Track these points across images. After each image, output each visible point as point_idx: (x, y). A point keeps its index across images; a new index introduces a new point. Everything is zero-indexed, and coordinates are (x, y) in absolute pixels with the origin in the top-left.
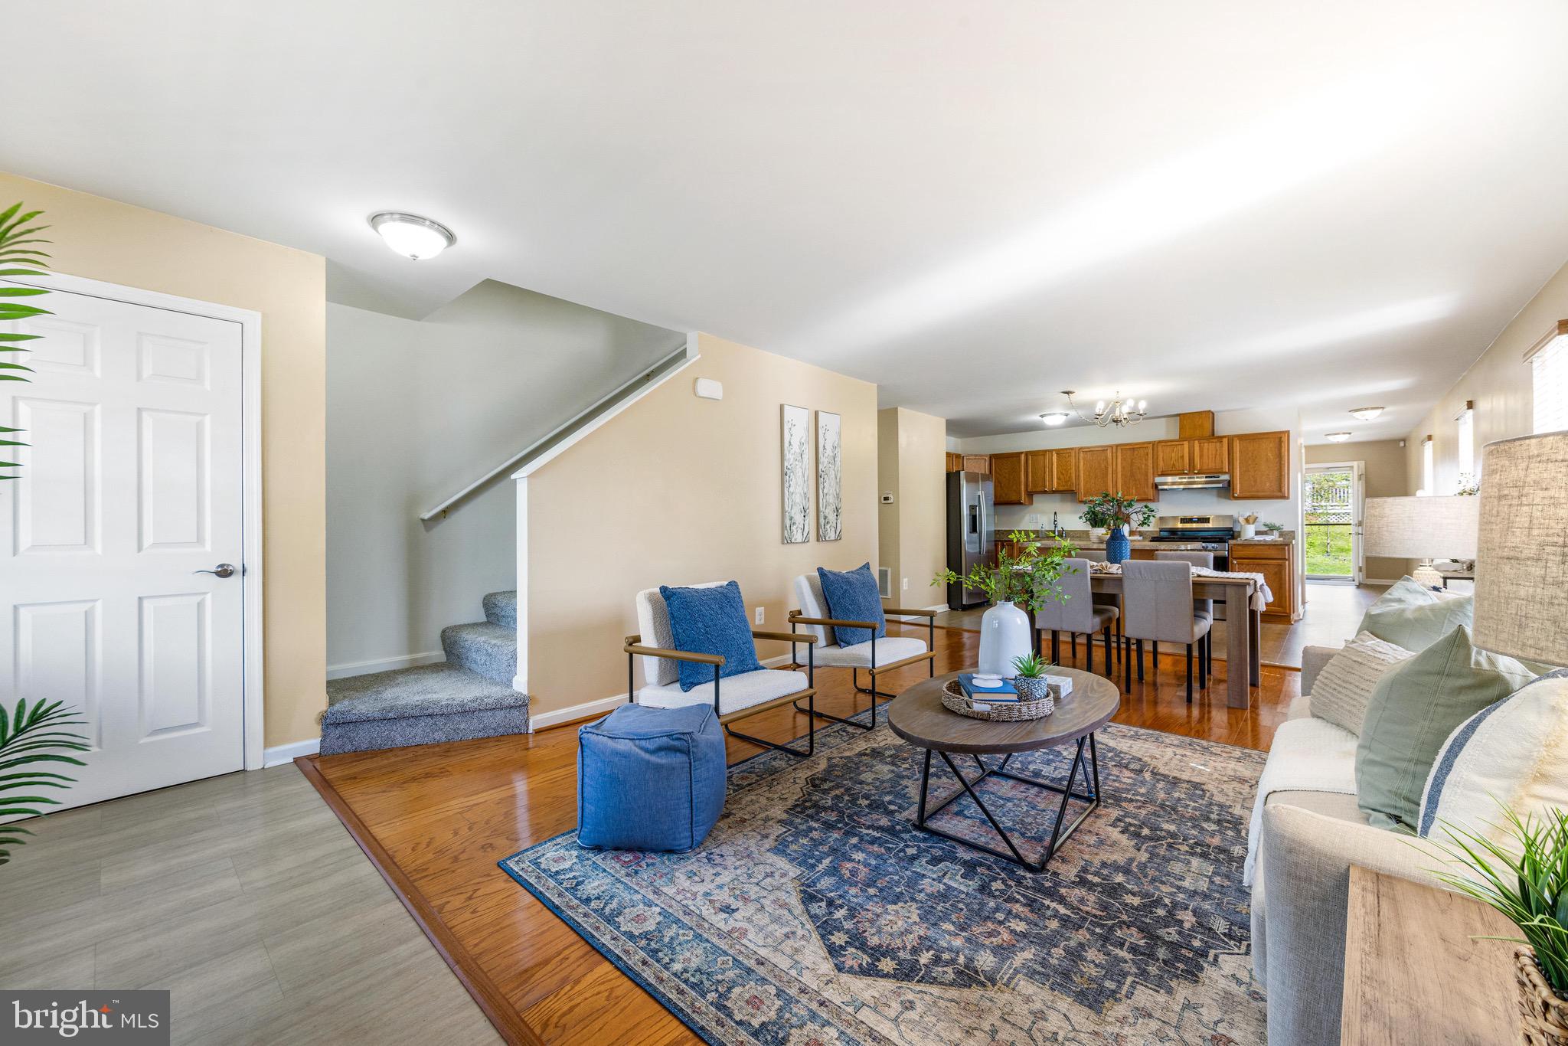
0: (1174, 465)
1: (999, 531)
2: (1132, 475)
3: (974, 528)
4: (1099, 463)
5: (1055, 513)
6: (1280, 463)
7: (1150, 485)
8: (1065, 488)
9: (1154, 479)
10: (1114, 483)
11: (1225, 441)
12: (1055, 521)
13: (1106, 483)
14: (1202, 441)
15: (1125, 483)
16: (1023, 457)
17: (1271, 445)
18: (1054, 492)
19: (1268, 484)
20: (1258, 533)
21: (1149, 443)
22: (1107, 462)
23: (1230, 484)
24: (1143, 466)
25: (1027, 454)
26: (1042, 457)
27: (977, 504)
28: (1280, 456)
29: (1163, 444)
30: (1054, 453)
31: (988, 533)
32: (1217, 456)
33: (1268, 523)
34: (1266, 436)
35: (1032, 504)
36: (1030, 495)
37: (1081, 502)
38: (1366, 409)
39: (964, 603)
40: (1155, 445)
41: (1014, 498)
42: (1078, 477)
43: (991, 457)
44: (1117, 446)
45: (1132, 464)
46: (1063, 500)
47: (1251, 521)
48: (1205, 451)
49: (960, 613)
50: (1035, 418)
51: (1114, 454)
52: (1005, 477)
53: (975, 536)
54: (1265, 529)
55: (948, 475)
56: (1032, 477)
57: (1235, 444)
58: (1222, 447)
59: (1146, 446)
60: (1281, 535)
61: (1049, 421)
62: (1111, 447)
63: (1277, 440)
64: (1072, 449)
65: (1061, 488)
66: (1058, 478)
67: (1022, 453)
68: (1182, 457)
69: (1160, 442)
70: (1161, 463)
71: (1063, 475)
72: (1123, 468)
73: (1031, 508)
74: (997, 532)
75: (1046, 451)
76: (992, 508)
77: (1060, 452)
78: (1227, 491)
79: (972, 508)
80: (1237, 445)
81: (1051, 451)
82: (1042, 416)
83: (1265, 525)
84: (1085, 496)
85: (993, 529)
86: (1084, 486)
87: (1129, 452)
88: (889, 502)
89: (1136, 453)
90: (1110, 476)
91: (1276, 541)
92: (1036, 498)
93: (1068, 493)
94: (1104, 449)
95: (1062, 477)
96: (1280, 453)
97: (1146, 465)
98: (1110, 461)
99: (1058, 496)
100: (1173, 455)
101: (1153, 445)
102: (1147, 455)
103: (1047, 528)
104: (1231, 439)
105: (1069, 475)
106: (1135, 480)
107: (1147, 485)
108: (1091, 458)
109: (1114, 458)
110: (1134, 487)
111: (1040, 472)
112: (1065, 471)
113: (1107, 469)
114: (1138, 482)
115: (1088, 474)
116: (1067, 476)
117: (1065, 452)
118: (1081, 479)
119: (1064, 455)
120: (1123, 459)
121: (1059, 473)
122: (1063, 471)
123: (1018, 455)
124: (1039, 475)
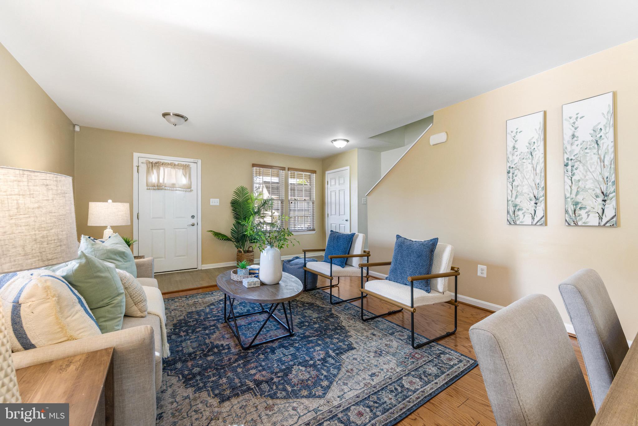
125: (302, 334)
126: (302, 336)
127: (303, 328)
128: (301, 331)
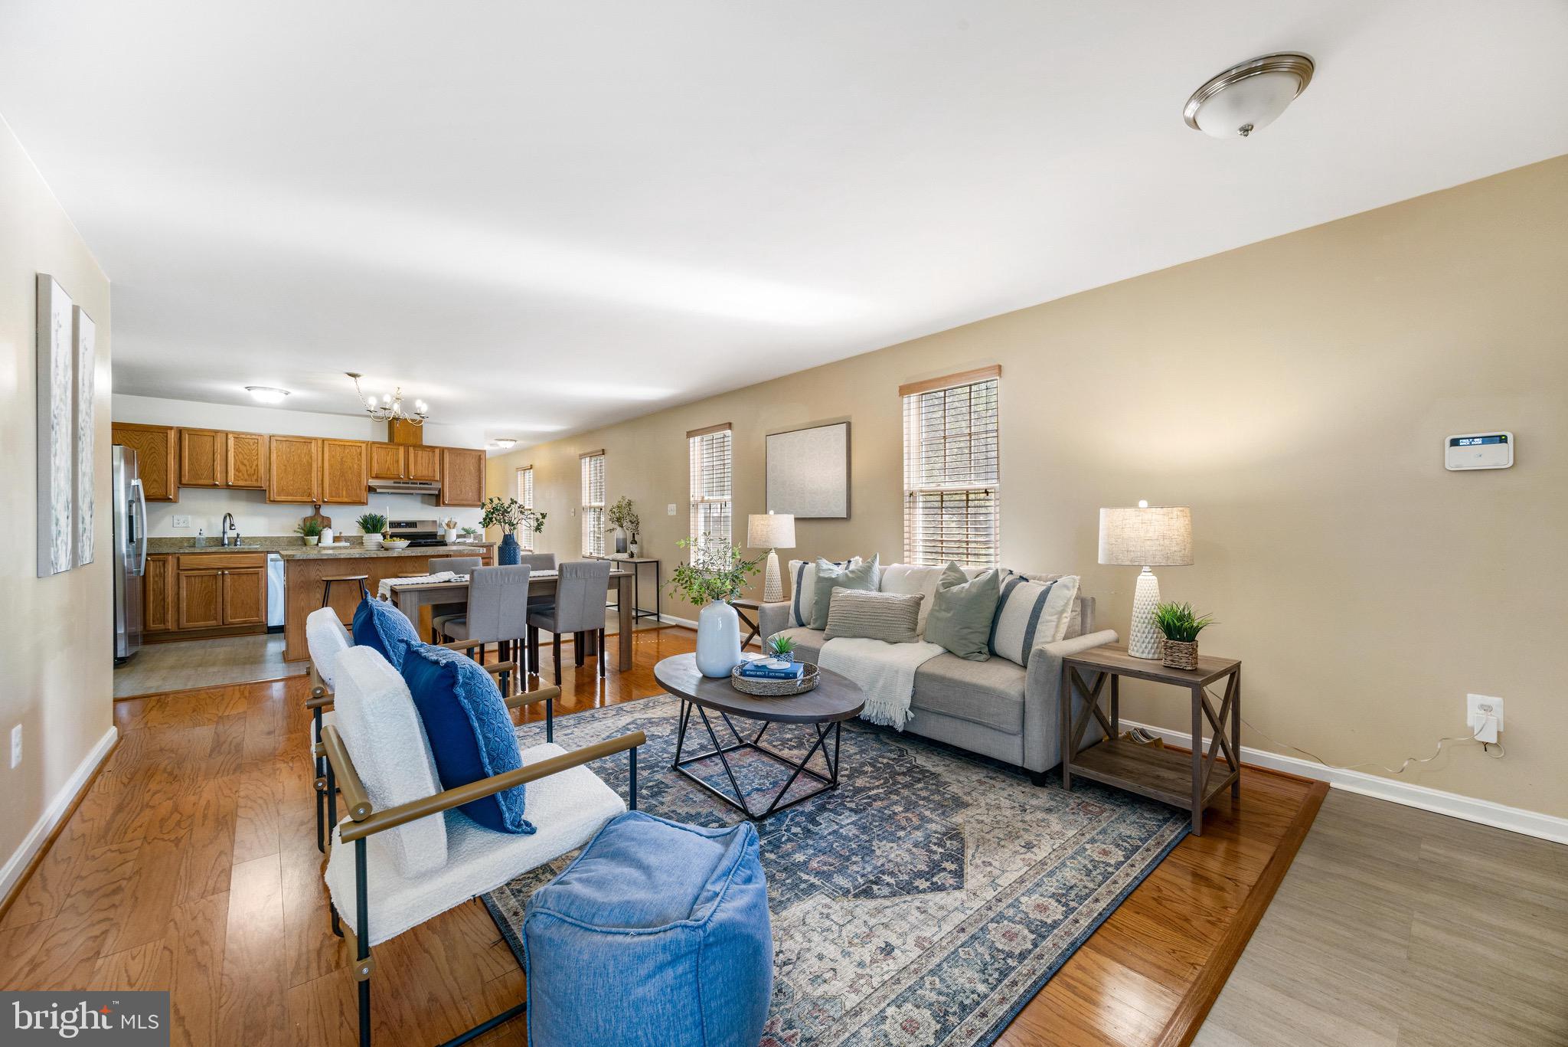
0: (388, 467)
2: (343, 474)
3: (132, 535)
4: (299, 456)
5: (229, 515)
6: (480, 477)
7: (363, 488)
8: (249, 484)
9: (368, 482)
10: (320, 483)
11: (437, 451)
12: (226, 526)
13: (308, 481)
14: (416, 449)
15: (333, 483)
16: (173, 434)
17: (473, 461)
18: (230, 488)
19: (470, 494)
20: (459, 536)
21: (363, 442)
22: (311, 459)
23: (441, 492)
24: (355, 466)
25: (181, 431)
26: (208, 439)
27: (134, 498)
28: (479, 470)
29: (378, 445)
30: (230, 436)
32: (430, 466)
33: (466, 527)
34: (469, 452)
36: (184, 488)
37: (272, 501)
40: (370, 444)
41: (154, 491)
42: (269, 471)
45: (342, 464)
47: (452, 526)
48: (419, 458)
50: (237, 388)
51: (320, 449)
53: (133, 547)
54: (463, 533)
56: (190, 463)
58: (434, 456)
59: (359, 444)
60: (475, 538)
61: (257, 396)
62: (316, 440)
63: (478, 457)
64: (260, 435)
65: (241, 483)
66: (237, 470)
67: (172, 428)
68: (398, 461)
69: (374, 443)
70: (375, 466)
71: (245, 465)
72: (331, 466)
73: (174, 506)
75: (214, 432)
77: (239, 436)
78: (437, 499)
79: (130, 504)
80: (446, 456)
81: (225, 433)
82: (249, 388)
83: (464, 529)
84: (279, 495)
86: (278, 483)
87: (339, 450)
89: (347, 451)
90: (314, 474)
93: (257, 493)
94: (307, 441)
95: (242, 468)
96: (480, 468)
97: (359, 465)
98: (314, 456)
100: (388, 458)
101: (367, 445)
102: (360, 455)
103: (209, 534)
104: (442, 450)
105: (254, 467)
106: (345, 480)
107: (360, 487)
108: (288, 450)
109: (320, 454)
110: (344, 488)
111: (205, 458)
112: (248, 460)
113: (311, 465)
114: (349, 483)
115: (283, 468)
116: (251, 467)
117: (248, 436)
118: (274, 472)
119: (247, 440)
120: (332, 457)
121: (239, 463)
122: (245, 462)
123: (164, 430)
124: (203, 461)
125: (657, 771)
126: (656, 769)
127: (654, 783)
128: (658, 776)
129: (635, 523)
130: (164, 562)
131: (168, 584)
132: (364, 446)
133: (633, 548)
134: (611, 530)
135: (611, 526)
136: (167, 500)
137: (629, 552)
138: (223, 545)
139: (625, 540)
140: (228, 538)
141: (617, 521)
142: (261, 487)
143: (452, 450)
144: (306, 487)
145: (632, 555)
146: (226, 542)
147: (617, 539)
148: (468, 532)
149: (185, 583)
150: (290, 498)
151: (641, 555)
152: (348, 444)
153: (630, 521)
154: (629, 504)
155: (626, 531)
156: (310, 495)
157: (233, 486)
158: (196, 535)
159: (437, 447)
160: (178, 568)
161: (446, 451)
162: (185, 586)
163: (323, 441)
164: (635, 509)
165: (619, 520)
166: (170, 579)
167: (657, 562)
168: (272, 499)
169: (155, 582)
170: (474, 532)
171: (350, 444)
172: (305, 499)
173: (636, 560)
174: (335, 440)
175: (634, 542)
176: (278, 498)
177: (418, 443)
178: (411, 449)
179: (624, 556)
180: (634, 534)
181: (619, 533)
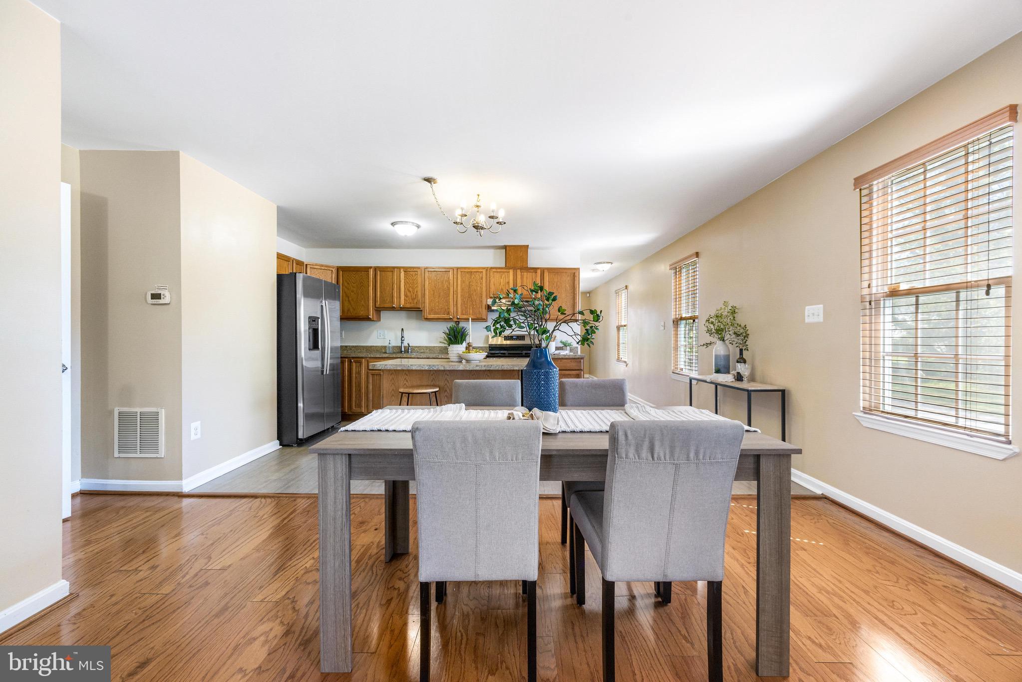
0: (502, 289)
1: (346, 347)
2: (470, 296)
3: (315, 344)
4: (442, 283)
5: (402, 329)
6: (574, 293)
7: (484, 307)
8: (412, 305)
9: (487, 301)
10: (455, 303)
11: (539, 271)
12: (402, 337)
13: (448, 302)
14: (523, 271)
15: (463, 303)
16: (371, 272)
17: (568, 278)
18: (402, 309)
20: (557, 348)
21: (484, 268)
22: (449, 284)
24: (479, 288)
25: (376, 269)
26: (390, 274)
27: (319, 315)
29: (494, 270)
30: (402, 270)
31: (333, 349)
33: (563, 340)
34: (565, 271)
35: (380, 320)
36: (378, 310)
37: (427, 319)
38: (604, 263)
39: (300, 436)
40: (489, 270)
41: (362, 313)
42: (424, 295)
43: (339, 269)
44: (458, 269)
45: (469, 287)
46: (409, 318)
47: (552, 339)
48: (525, 278)
49: (295, 450)
50: (386, 226)
51: (455, 276)
52: (353, 291)
53: (317, 353)
54: (562, 345)
55: (280, 278)
56: (381, 292)
57: (545, 275)
58: (536, 276)
59: (481, 270)
60: (571, 350)
61: (399, 231)
62: (453, 269)
63: (572, 275)
64: (419, 268)
65: (408, 306)
66: (406, 295)
67: (371, 267)
68: (508, 283)
69: (492, 268)
70: (493, 288)
71: (410, 292)
72: (462, 289)
73: (378, 324)
74: (343, 348)
75: (394, 268)
76: (338, 323)
77: (407, 270)
79: (313, 320)
80: (546, 274)
81: (399, 268)
82: (393, 224)
83: (561, 342)
84: (430, 314)
85: (338, 344)
86: (429, 304)
87: (467, 275)
88: (161, 301)
89: (473, 276)
90: (451, 297)
91: (569, 355)
92: (384, 314)
93: (415, 311)
94: (447, 270)
95: (409, 294)
96: (574, 287)
97: (481, 288)
98: (451, 282)
99: (403, 314)
101: (487, 270)
102: (482, 279)
103: (394, 344)
104: (543, 270)
105: (415, 293)
106: (472, 301)
107: (481, 306)
108: (435, 278)
109: (455, 280)
110: (471, 307)
111: (388, 288)
112: (412, 288)
113: (449, 289)
114: (474, 303)
115: (432, 293)
116: (414, 293)
117: (412, 270)
118: (427, 297)
119: (411, 273)
120: (462, 282)
121: (406, 290)
122: (411, 289)
123: (366, 269)
124: (387, 290)
129: (743, 335)
130: (361, 363)
131: (362, 379)
132: (484, 271)
133: (741, 368)
134: (707, 345)
135: (708, 339)
136: (367, 319)
137: (734, 372)
138: (401, 352)
139: (727, 358)
140: (404, 347)
141: (717, 333)
142: (419, 308)
143: (551, 270)
144: (446, 308)
145: (739, 378)
146: (403, 349)
147: (716, 356)
148: (565, 345)
149: (371, 380)
150: (436, 316)
151: (752, 379)
152: (473, 270)
153: (735, 333)
154: (733, 312)
155: (730, 346)
156: (448, 314)
157: (404, 308)
158: (386, 344)
159: (538, 268)
160: (368, 369)
161: (546, 271)
162: (371, 382)
163: (457, 269)
164: (741, 319)
165: (719, 331)
166: (363, 377)
167: (783, 392)
168: (425, 317)
169: (356, 377)
170: (570, 345)
171: (475, 270)
172: (446, 316)
173: (745, 385)
174: (465, 268)
175: (742, 360)
176: (430, 317)
177: (524, 266)
178: (519, 271)
179: (726, 379)
180: (741, 350)
181: (719, 349)
